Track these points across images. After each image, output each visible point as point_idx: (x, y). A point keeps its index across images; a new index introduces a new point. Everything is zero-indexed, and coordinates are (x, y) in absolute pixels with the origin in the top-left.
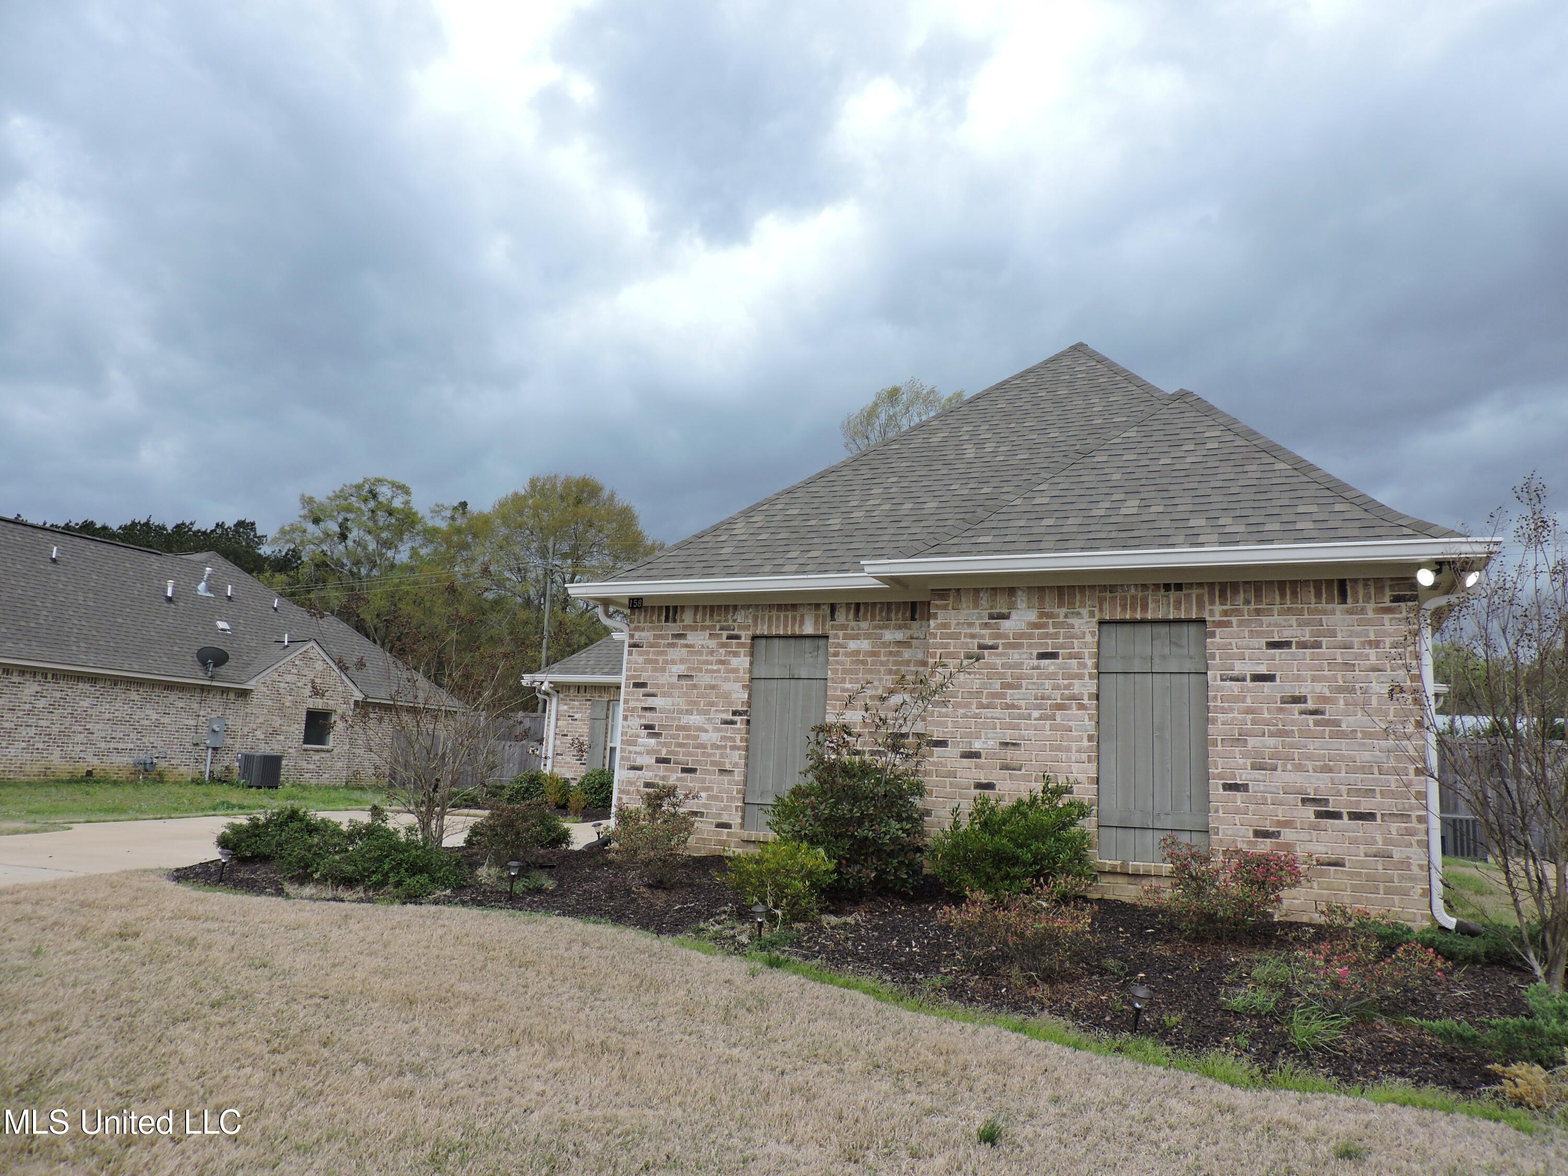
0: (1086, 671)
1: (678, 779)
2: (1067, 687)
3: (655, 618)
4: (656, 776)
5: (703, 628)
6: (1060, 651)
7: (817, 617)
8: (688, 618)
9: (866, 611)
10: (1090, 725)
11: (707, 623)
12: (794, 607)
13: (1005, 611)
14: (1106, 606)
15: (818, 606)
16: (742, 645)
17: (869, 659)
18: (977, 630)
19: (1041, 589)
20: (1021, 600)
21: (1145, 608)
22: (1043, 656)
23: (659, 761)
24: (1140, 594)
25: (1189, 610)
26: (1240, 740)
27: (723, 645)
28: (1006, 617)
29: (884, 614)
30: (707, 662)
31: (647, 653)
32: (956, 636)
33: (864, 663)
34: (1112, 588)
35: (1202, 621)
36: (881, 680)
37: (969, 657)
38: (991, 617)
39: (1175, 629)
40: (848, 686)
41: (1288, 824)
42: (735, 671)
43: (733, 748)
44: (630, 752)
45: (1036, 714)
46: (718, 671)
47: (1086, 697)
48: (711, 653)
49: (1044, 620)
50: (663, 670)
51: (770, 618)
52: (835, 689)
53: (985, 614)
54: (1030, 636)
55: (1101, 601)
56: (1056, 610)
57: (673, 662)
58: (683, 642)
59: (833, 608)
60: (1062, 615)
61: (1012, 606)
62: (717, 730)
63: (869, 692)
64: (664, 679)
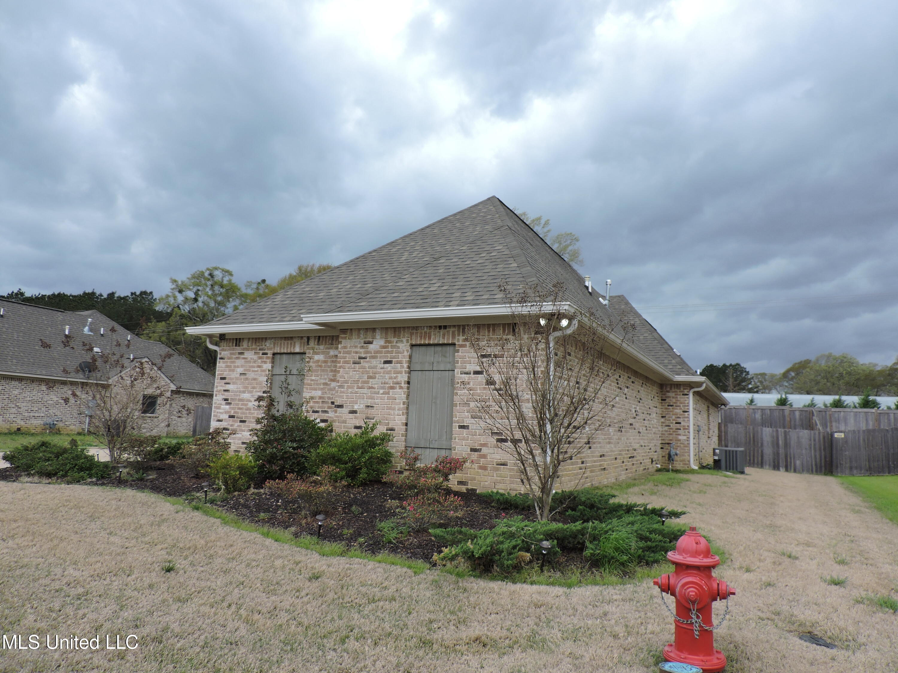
0: (403, 370)
1: (238, 426)
2: (395, 378)
3: (231, 344)
4: (228, 424)
5: (252, 349)
6: (393, 360)
7: (301, 343)
8: (245, 344)
9: (323, 340)
10: (404, 396)
11: (254, 347)
12: (292, 338)
13: (371, 340)
14: (414, 337)
15: (302, 337)
16: (267, 358)
17: (323, 364)
18: (358, 350)
19: (387, 329)
20: (378, 334)
21: (430, 338)
22: (386, 362)
23: (230, 417)
24: (428, 331)
25: (448, 339)
26: (466, 404)
27: (260, 358)
28: (371, 343)
29: (330, 342)
30: (253, 367)
31: (227, 362)
32: (349, 353)
33: (321, 366)
34: (416, 328)
35: (454, 344)
36: (328, 375)
37: (355, 363)
38: (365, 343)
39: (444, 348)
40: (313, 378)
41: (485, 445)
42: (265, 371)
43: (263, 410)
44: (217, 413)
45: (381, 391)
46: (257, 371)
47: (403, 383)
48: (255, 362)
49: (387, 344)
50: (233, 371)
51: (281, 344)
52: (308, 379)
53: (362, 341)
54: (381, 352)
55: (412, 334)
56: (393, 339)
57: (238, 367)
58: (243, 356)
59: (308, 338)
60: (395, 342)
61: (374, 337)
62: (256, 401)
63: (323, 381)
64: (235, 375)
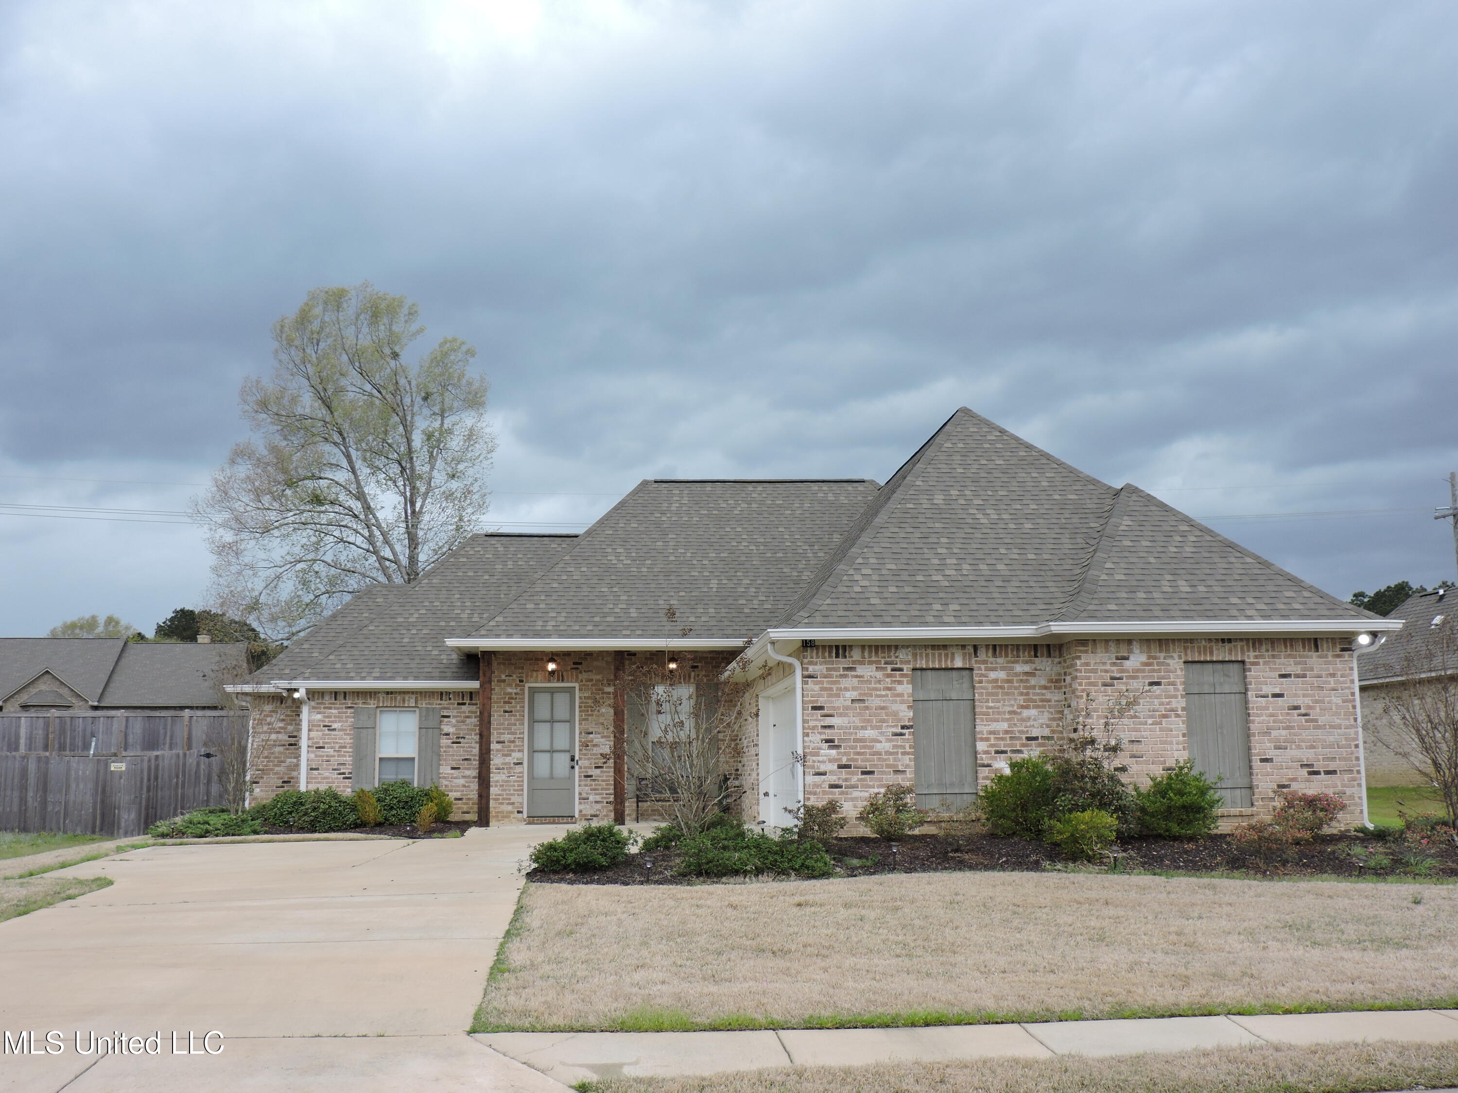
0: (1179, 693)
1: (859, 780)
2: (1168, 704)
3: (827, 654)
4: (839, 779)
5: (870, 663)
6: (1163, 681)
7: (964, 655)
8: (856, 654)
9: (1001, 650)
10: (1183, 726)
11: (873, 659)
12: (945, 647)
13: (1126, 654)
14: (1189, 652)
15: (964, 647)
16: (905, 676)
17: (1006, 685)
18: (1108, 667)
19: (1148, 641)
20: (1136, 647)
21: (1211, 653)
22: (1151, 684)
23: (840, 767)
24: (1208, 645)
25: (1236, 655)
26: (1267, 733)
27: (888, 676)
28: (1127, 658)
29: (1015, 653)
30: (876, 689)
31: (822, 683)
32: (1095, 671)
33: (1002, 687)
34: (1191, 641)
35: (1243, 662)
36: (1016, 699)
37: (1105, 685)
38: (1117, 658)
39: (1226, 666)
40: (991, 704)
41: (1294, 780)
42: (901, 695)
43: (904, 754)
44: (814, 762)
45: (1150, 721)
46: (887, 696)
47: (1180, 710)
48: (879, 682)
49: (1151, 661)
50: (838, 696)
51: (927, 655)
52: (982, 707)
53: (1113, 656)
54: (1143, 671)
55: (1186, 648)
56: (1158, 654)
57: (846, 689)
58: (853, 673)
59: (975, 648)
60: (1162, 657)
61: (1130, 651)
62: (890, 741)
63: (1008, 709)
64: (839, 703)
